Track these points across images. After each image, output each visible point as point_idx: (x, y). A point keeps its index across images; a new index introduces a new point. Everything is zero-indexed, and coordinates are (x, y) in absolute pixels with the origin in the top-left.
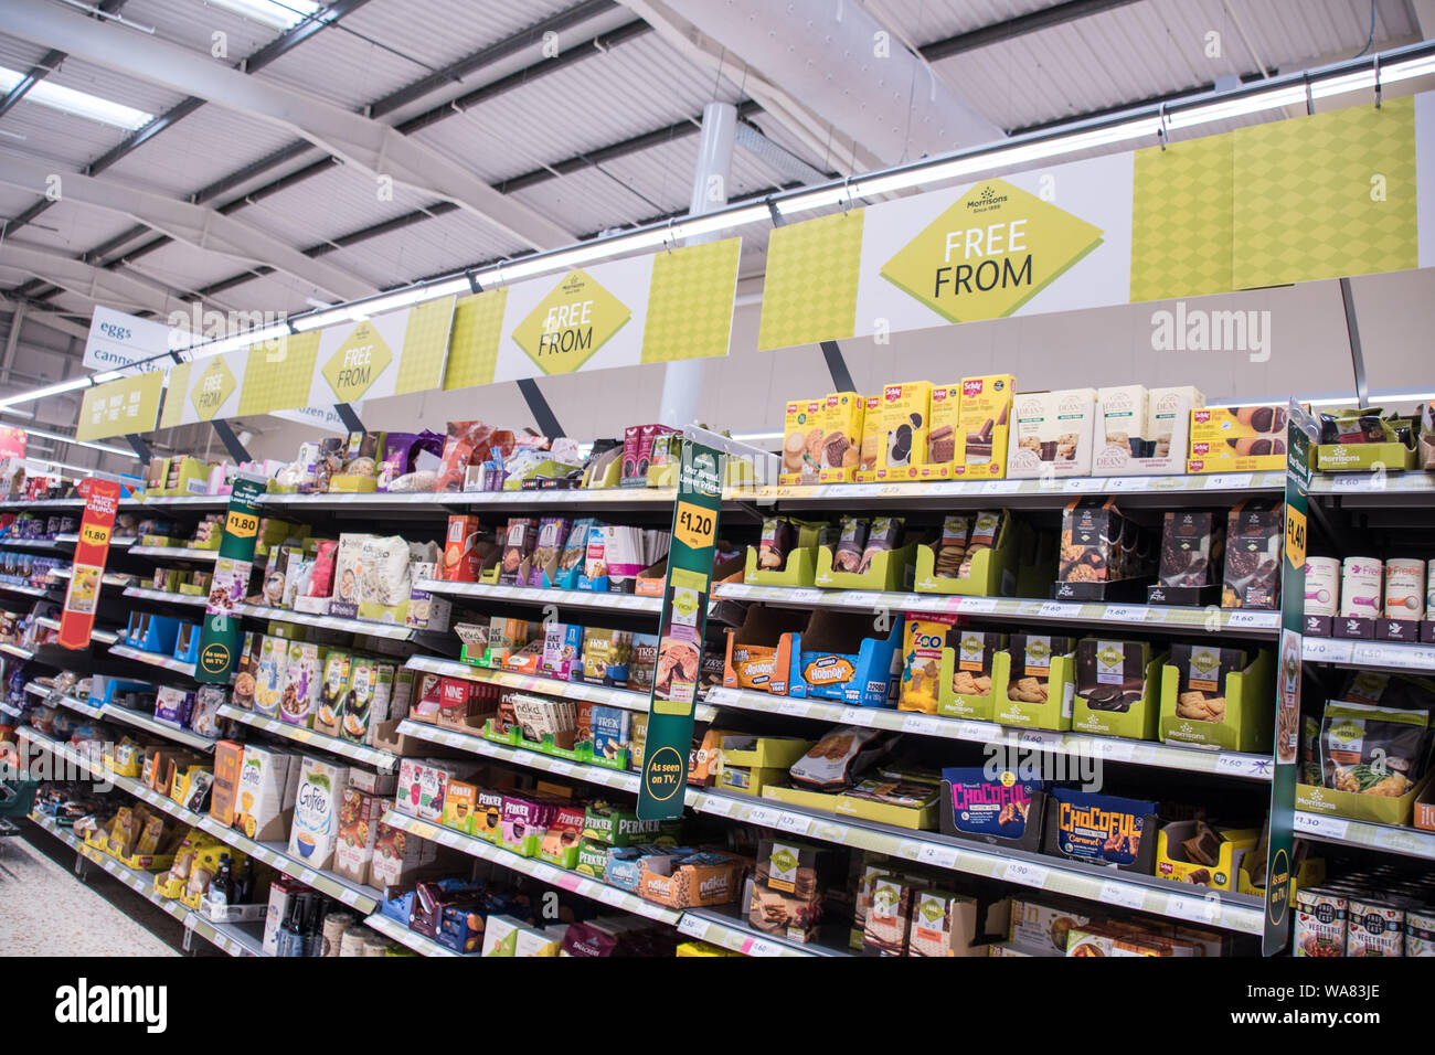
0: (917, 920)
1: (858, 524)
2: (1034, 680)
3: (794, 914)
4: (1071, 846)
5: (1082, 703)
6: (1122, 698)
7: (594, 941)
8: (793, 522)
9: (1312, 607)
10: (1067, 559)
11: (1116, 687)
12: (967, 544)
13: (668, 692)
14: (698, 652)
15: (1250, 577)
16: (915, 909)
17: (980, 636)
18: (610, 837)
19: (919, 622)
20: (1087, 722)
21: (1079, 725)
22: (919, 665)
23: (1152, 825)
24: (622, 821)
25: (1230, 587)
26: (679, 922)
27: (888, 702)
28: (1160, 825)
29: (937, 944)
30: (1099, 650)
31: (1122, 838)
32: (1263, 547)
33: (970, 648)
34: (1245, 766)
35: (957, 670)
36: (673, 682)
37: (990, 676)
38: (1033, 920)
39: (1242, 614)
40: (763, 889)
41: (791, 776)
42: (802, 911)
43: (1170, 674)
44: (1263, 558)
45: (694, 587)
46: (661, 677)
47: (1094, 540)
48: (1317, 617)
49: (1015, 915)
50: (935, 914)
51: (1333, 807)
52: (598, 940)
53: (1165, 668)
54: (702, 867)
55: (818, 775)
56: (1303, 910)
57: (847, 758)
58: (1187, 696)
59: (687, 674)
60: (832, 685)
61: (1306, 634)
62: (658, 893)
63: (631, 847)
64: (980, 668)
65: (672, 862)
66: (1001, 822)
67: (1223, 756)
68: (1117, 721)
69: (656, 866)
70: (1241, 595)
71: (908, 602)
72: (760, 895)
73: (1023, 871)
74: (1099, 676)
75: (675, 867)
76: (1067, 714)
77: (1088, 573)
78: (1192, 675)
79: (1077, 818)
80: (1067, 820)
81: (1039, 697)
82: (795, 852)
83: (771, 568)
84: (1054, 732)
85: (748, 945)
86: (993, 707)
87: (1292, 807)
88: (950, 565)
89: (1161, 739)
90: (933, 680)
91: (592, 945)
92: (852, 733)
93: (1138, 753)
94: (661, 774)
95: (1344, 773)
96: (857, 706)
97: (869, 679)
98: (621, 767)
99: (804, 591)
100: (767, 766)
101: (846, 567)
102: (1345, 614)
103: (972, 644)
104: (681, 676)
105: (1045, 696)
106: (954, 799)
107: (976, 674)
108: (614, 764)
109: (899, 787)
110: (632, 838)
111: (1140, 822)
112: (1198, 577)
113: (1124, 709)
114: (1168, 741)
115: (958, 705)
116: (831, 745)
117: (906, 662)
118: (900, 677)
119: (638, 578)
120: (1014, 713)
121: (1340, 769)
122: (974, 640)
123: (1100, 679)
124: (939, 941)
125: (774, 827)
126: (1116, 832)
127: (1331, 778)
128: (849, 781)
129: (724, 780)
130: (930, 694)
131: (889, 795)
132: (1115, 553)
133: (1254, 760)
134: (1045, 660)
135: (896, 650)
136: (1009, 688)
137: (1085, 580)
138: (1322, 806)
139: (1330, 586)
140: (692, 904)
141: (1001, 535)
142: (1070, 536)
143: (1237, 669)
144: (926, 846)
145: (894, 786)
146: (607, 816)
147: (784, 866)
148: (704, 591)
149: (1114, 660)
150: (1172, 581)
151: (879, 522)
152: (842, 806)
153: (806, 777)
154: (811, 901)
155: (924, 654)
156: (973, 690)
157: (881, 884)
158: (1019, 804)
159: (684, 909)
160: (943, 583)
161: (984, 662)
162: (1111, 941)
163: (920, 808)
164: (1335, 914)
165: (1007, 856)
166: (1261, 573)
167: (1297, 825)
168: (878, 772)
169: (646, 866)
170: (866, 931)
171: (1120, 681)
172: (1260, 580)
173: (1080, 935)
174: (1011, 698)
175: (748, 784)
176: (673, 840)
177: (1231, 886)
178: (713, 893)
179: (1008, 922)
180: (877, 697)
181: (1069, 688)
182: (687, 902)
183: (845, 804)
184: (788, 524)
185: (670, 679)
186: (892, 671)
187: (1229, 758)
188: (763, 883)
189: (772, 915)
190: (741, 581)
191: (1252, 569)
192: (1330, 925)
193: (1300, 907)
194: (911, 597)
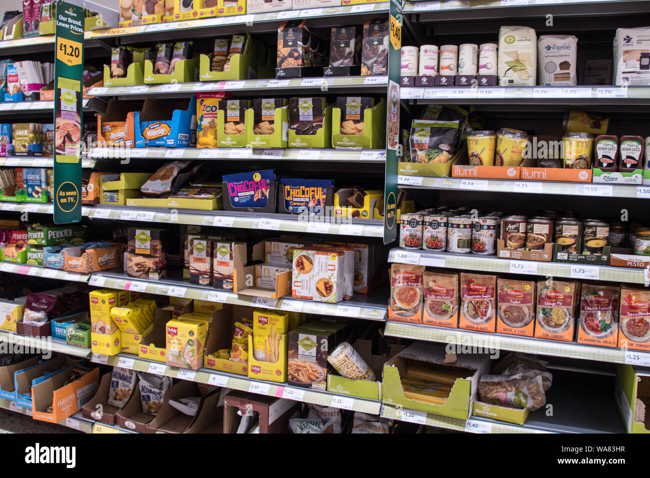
0: (216, 257)
1: (166, 47)
2: (267, 123)
3: (151, 266)
4: (291, 208)
5: (292, 132)
6: (313, 127)
7: (44, 301)
8: (129, 49)
9: (405, 72)
10: (281, 56)
11: (309, 122)
12: (228, 53)
13: (64, 150)
14: (79, 127)
15: (375, 59)
16: (215, 252)
17: (237, 102)
18: (44, 242)
19: (204, 99)
20: (296, 142)
21: (292, 144)
22: (206, 122)
23: (331, 191)
24: (49, 232)
25: (365, 65)
26: (89, 280)
27: (191, 145)
28: (335, 191)
29: (227, 267)
30: (300, 103)
31: (316, 200)
32: (381, 42)
33: (232, 109)
34: (375, 156)
35: (226, 121)
36: (66, 144)
37: (244, 123)
38: (276, 250)
39: (370, 78)
40: (133, 255)
41: (141, 192)
42: (156, 263)
43: (336, 112)
44: (381, 48)
45: (73, 88)
46: (59, 142)
47: (295, 44)
48: (408, 77)
49: (267, 249)
50: (225, 253)
51: (416, 171)
52: (46, 300)
53: (334, 109)
54: (99, 249)
55: (156, 189)
56: (403, 223)
57: (171, 178)
58: (345, 123)
59: (74, 140)
60: (159, 138)
61: (402, 86)
62: (75, 267)
63: (56, 246)
64: (238, 120)
65: (81, 250)
66: (255, 200)
67: (364, 152)
68: (311, 140)
69: (72, 253)
70: (370, 68)
71: (197, 87)
72: (132, 258)
73: (268, 223)
74: (300, 117)
75: (83, 251)
76: (285, 139)
77: (293, 62)
78: (347, 112)
79: (294, 193)
80: (289, 195)
81: (270, 131)
82: (148, 232)
83: (119, 76)
84: (279, 149)
85: (128, 286)
86: (246, 139)
87: (396, 173)
88: (219, 66)
89: (333, 147)
90: (214, 130)
91: (43, 303)
92: (174, 166)
93: (322, 155)
94: (66, 197)
95: (421, 154)
96: (174, 148)
97: (179, 133)
98: (44, 202)
99: (139, 87)
100: (127, 188)
101: (161, 72)
102: (421, 74)
103: (233, 107)
104: (71, 140)
105: (273, 130)
106: (230, 191)
107: (236, 123)
108: (41, 200)
109: (201, 190)
110: (57, 241)
111: (325, 190)
112: (349, 61)
113: (314, 133)
114: (337, 147)
115: (228, 141)
116: (162, 173)
117: (199, 121)
118: (196, 131)
119: (41, 91)
120: (258, 141)
121: (419, 153)
122: (234, 106)
123: (301, 119)
124: (228, 266)
125: (134, 220)
126: (313, 197)
127: (415, 158)
128: (174, 191)
129: (105, 200)
130: (213, 137)
131: (195, 194)
132: (306, 51)
133: (379, 152)
134: (272, 111)
135: (193, 116)
136: (254, 128)
137: (291, 66)
138: (411, 172)
139: (413, 61)
140: (95, 270)
141: (246, 47)
142: (282, 43)
143: (370, 107)
144: (217, 218)
145: (198, 190)
146: (41, 230)
147: (143, 241)
148: (79, 91)
149: (308, 108)
150: (336, 64)
151: (178, 45)
152: (171, 203)
153: (150, 191)
154: (160, 257)
155: (208, 116)
156: (235, 132)
157: (196, 242)
158: (264, 190)
159: (91, 273)
160: (215, 75)
161: (240, 116)
162: (314, 252)
163: (213, 198)
164: (418, 223)
165: (260, 217)
166: (380, 56)
167: (400, 182)
168: (190, 185)
169: (66, 253)
170: (190, 268)
171: (311, 119)
172: (379, 60)
173: (299, 251)
174: (255, 133)
175: (118, 199)
176: (81, 239)
177: (370, 217)
178: (107, 263)
179: (264, 253)
180: (184, 143)
181: (285, 125)
182: (92, 269)
183: (172, 202)
184: (126, 50)
185: (64, 142)
186: (192, 127)
187: (367, 152)
188: (133, 252)
189: (140, 268)
190: (102, 85)
191: (375, 54)
192: (416, 228)
193: (402, 222)
194: (198, 84)
